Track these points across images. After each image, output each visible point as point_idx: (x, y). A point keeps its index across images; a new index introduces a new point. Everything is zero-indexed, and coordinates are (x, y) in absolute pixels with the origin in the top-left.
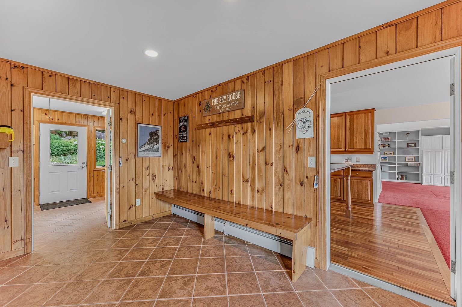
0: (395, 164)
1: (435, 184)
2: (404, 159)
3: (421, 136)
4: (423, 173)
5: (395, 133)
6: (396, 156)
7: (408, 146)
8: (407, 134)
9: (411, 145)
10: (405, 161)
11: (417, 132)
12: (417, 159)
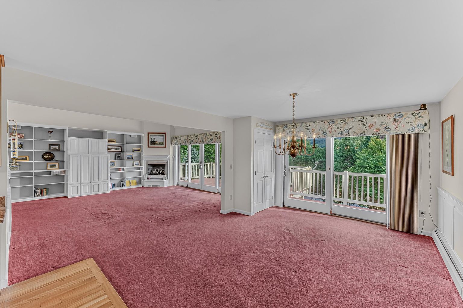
0: (31, 174)
1: (83, 195)
2: (45, 166)
3: (67, 137)
4: (70, 184)
5: (31, 128)
6: (34, 161)
7: (50, 149)
8: (49, 132)
9: (55, 147)
10: (47, 169)
11: (62, 131)
12: (61, 165)
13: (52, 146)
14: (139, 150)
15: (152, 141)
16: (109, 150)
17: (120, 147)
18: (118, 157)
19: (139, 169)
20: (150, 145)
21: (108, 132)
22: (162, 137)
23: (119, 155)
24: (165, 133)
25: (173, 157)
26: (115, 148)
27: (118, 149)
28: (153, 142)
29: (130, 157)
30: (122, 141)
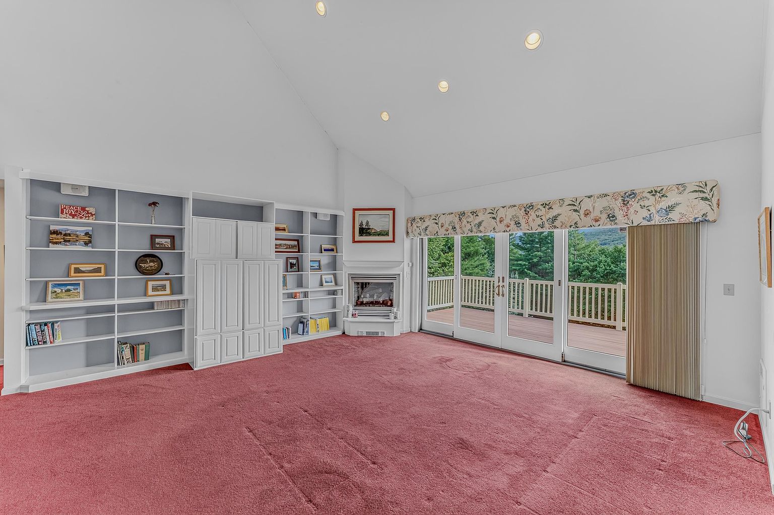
0: (111, 309)
1: (226, 360)
2: (140, 288)
3: (192, 216)
4: (198, 334)
5: (113, 192)
6: (116, 277)
7: (153, 245)
8: (150, 205)
9: (163, 241)
10: (145, 294)
11: (179, 202)
12: (177, 286)
13: (158, 240)
14: (332, 250)
15: (363, 228)
16: (278, 249)
17: (296, 243)
18: (292, 265)
19: (334, 293)
20: (358, 238)
21: (277, 206)
22: (385, 217)
23: (294, 261)
24: (394, 210)
25: (410, 265)
26: (285, 245)
27: (293, 247)
28: (364, 231)
29: (316, 265)
30: (300, 229)
